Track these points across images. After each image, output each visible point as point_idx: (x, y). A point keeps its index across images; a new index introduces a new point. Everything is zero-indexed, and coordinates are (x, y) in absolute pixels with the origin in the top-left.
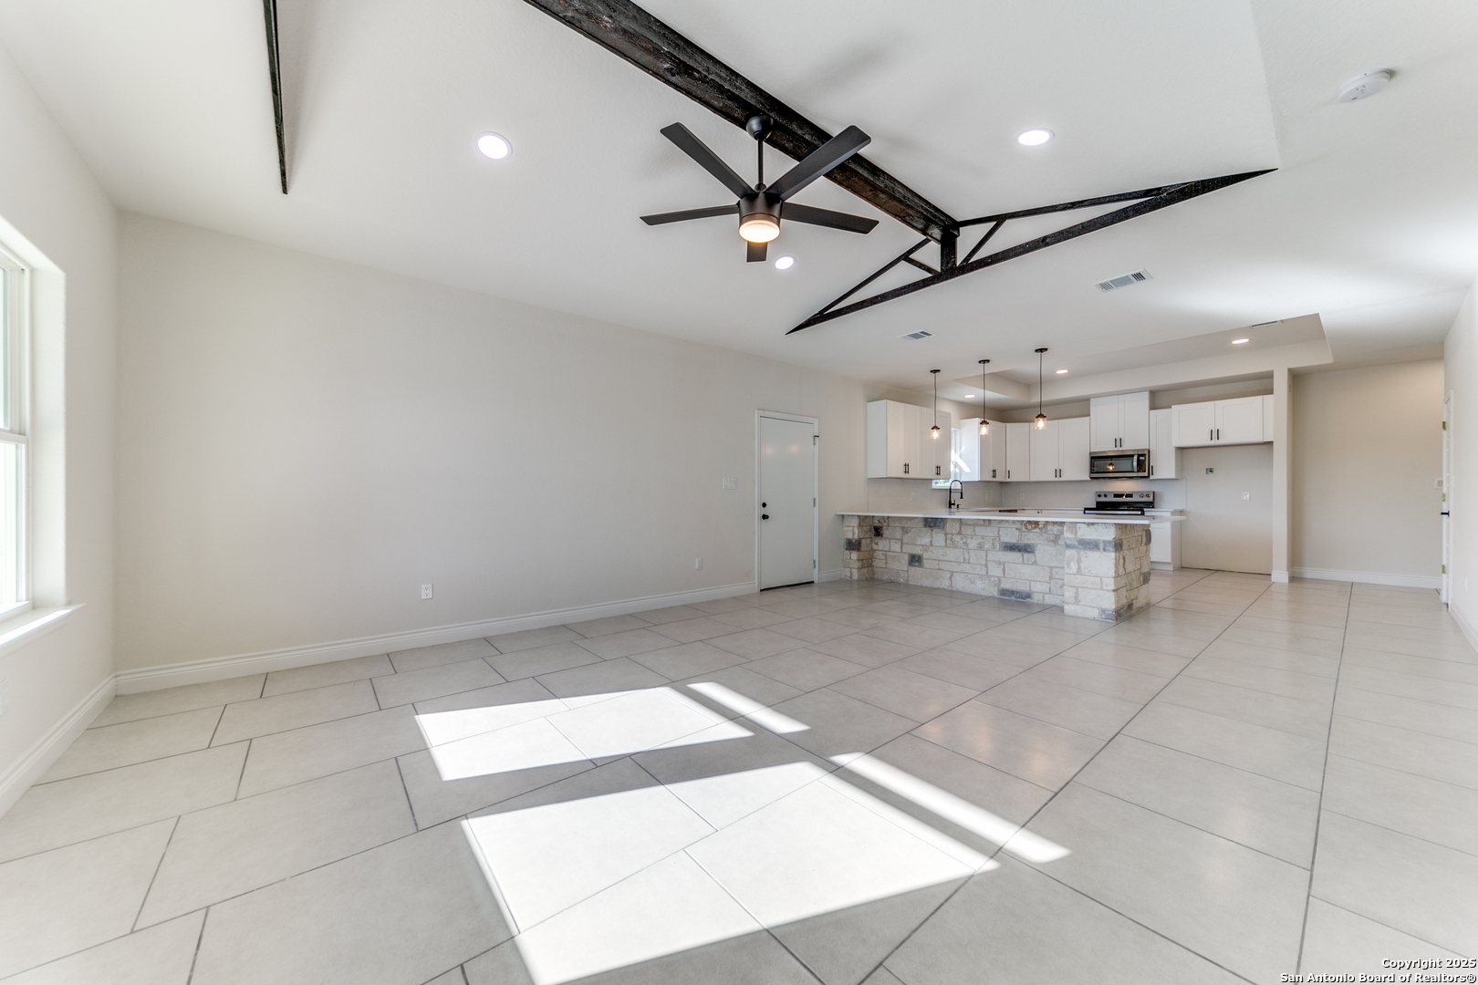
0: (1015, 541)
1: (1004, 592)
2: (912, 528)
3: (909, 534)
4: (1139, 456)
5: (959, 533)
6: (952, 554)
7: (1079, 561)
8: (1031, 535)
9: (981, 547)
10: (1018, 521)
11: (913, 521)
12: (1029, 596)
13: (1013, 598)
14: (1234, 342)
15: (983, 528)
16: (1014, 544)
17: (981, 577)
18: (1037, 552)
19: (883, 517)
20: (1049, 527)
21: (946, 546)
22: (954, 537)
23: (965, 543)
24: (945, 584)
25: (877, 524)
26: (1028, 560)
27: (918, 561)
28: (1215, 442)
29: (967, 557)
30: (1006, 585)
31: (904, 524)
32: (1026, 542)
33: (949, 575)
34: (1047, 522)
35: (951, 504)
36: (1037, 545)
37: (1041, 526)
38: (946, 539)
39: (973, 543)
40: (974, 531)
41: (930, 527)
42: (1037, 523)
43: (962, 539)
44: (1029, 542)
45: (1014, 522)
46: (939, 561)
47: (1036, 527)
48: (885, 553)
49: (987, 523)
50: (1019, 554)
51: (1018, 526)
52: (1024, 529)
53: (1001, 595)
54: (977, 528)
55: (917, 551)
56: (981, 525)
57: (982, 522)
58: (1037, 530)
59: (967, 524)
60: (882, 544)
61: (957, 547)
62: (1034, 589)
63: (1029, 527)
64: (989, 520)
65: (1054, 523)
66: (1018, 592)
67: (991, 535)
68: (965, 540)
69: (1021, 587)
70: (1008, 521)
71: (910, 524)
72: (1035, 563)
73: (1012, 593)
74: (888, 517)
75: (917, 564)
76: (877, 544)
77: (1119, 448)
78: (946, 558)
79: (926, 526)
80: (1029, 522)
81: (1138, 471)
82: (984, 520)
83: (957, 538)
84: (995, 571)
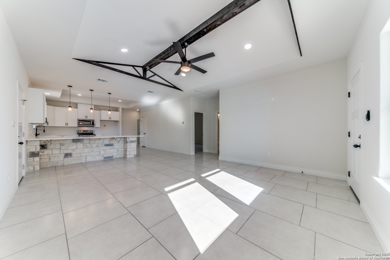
0: (108, 143)
1: (105, 158)
2: (66, 143)
3: (65, 146)
4: (92, 121)
5: (89, 143)
6: (86, 150)
7: (130, 146)
8: (113, 141)
9: (97, 146)
10: (109, 138)
11: (67, 141)
12: (112, 157)
13: (108, 159)
14: (119, 101)
15: (98, 141)
16: (108, 144)
17: (97, 155)
18: (114, 145)
19: (47, 140)
20: (117, 139)
21: (83, 148)
22: (87, 145)
23: (92, 146)
24: (83, 161)
25: (43, 143)
26: (112, 148)
27: (70, 155)
28: (110, 120)
29: (92, 150)
30: (105, 156)
31: (61, 142)
32: (111, 143)
33: (85, 157)
34: (117, 138)
35: (37, 135)
36: (114, 143)
37: (115, 139)
38: (84, 146)
39: (94, 146)
40: (95, 142)
41: (76, 142)
42: (114, 138)
43: (90, 145)
44: (112, 143)
45: (108, 138)
46: (80, 153)
47: (114, 139)
48: (49, 155)
49: (99, 139)
50: (110, 147)
51: (109, 139)
52: (111, 140)
53: (104, 159)
54: (96, 141)
55: (70, 152)
56: (97, 140)
57: (98, 139)
58: (114, 140)
59: (92, 140)
60: (46, 152)
61: (88, 148)
62: (114, 155)
63: (112, 139)
64: (100, 138)
65: (119, 138)
66: (109, 157)
67: (101, 142)
68: (91, 145)
69: (110, 155)
70: (106, 138)
71: (65, 142)
72: (114, 148)
73: (108, 157)
74: (51, 140)
75: (69, 156)
76: (43, 152)
77: (86, 119)
78: (84, 152)
79: (73, 142)
80: (112, 138)
81: (92, 125)
82: (99, 138)
83: (88, 145)
84: (102, 152)
